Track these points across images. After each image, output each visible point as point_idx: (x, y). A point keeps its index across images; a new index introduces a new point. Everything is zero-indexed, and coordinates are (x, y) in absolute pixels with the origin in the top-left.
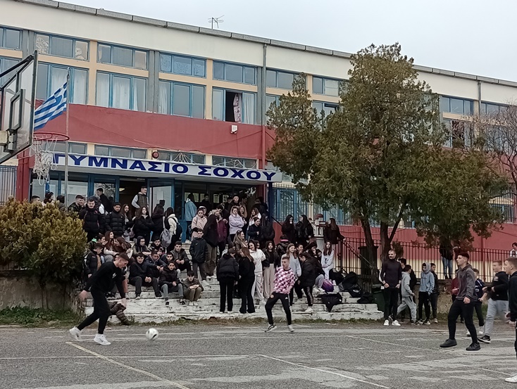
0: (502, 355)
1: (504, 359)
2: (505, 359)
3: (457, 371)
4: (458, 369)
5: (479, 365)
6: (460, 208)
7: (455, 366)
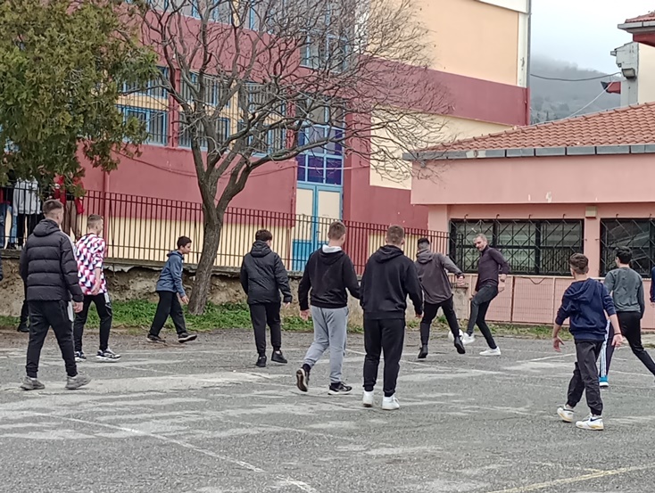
0: (113, 393)
1: (113, 400)
2: (117, 400)
3: (20, 425)
4: (23, 420)
5: (65, 412)
6: (60, 110)
7: (18, 415)
